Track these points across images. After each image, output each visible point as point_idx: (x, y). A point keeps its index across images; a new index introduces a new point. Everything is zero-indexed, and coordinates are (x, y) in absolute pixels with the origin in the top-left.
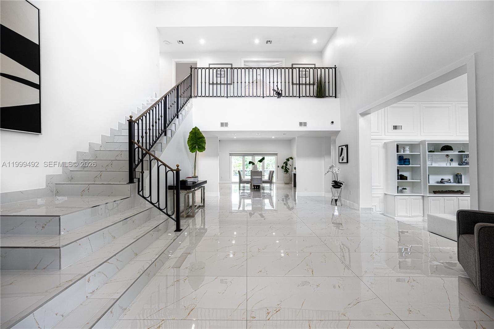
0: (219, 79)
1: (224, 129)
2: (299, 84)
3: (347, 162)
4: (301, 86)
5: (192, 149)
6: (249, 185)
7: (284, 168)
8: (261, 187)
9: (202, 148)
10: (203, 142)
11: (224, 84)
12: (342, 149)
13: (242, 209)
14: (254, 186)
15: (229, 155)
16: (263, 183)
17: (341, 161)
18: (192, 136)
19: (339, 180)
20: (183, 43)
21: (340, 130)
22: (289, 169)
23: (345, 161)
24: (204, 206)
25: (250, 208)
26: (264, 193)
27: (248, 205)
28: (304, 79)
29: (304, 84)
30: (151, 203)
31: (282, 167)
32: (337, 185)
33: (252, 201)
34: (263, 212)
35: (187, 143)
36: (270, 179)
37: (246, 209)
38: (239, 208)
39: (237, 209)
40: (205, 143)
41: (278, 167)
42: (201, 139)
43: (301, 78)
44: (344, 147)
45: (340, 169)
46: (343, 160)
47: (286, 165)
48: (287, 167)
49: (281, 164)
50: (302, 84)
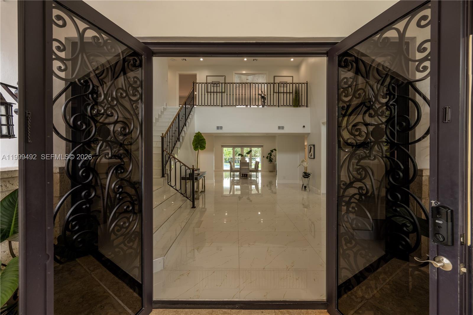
0: (215, 88)
1: (219, 131)
2: (279, 93)
3: (314, 158)
4: (280, 94)
5: (196, 148)
6: (238, 173)
7: (269, 158)
8: (248, 175)
9: (203, 147)
10: (203, 143)
11: (220, 92)
12: (311, 147)
13: (232, 194)
14: (243, 174)
15: (221, 147)
16: (250, 172)
17: (310, 157)
18: (196, 139)
19: (308, 171)
20: (186, 60)
21: (310, 132)
22: (273, 159)
23: (312, 157)
24: (204, 191)
25: (239, 193)
26: (251, 180)
27: (237, 190)
28: (282, 88)
29: (282, 93)
30: (176, 190)
31: (267, 158)
32: (306, 175)
33: (240, 187)
34: (250, 196)
35: (192, 144)
36: (256, 169)
37: (236, 193)
38: (230, 193)
39: (228, 193)
40: (206, 143)
41: (264, 157)
42: (202, 141)
43: (280, 88)
44: (312, 146)
45: (308, 164)
46: (311, 156)
47: (271, 155)
48: (271, 157)
49: (266, 155)
50: (281, 93)
